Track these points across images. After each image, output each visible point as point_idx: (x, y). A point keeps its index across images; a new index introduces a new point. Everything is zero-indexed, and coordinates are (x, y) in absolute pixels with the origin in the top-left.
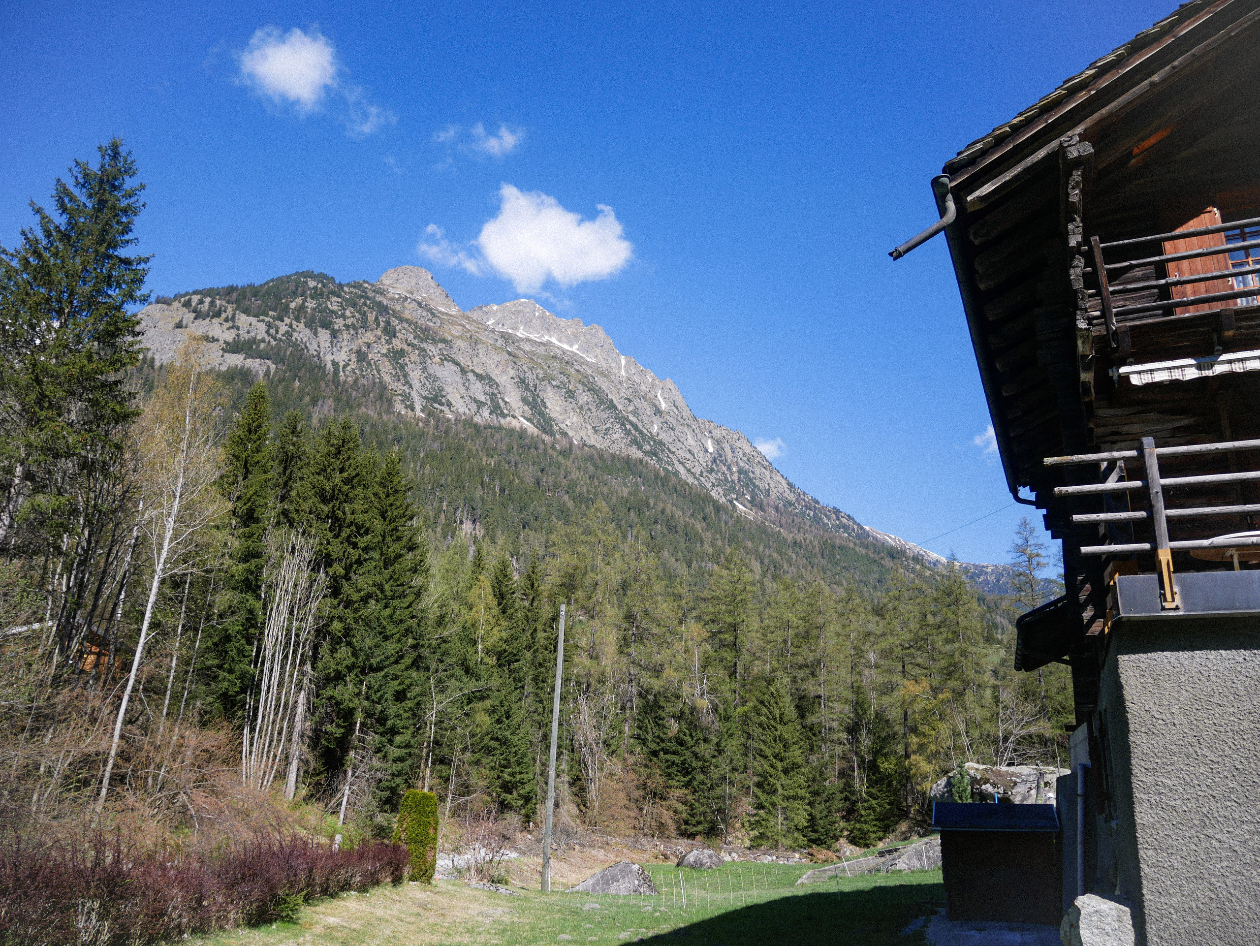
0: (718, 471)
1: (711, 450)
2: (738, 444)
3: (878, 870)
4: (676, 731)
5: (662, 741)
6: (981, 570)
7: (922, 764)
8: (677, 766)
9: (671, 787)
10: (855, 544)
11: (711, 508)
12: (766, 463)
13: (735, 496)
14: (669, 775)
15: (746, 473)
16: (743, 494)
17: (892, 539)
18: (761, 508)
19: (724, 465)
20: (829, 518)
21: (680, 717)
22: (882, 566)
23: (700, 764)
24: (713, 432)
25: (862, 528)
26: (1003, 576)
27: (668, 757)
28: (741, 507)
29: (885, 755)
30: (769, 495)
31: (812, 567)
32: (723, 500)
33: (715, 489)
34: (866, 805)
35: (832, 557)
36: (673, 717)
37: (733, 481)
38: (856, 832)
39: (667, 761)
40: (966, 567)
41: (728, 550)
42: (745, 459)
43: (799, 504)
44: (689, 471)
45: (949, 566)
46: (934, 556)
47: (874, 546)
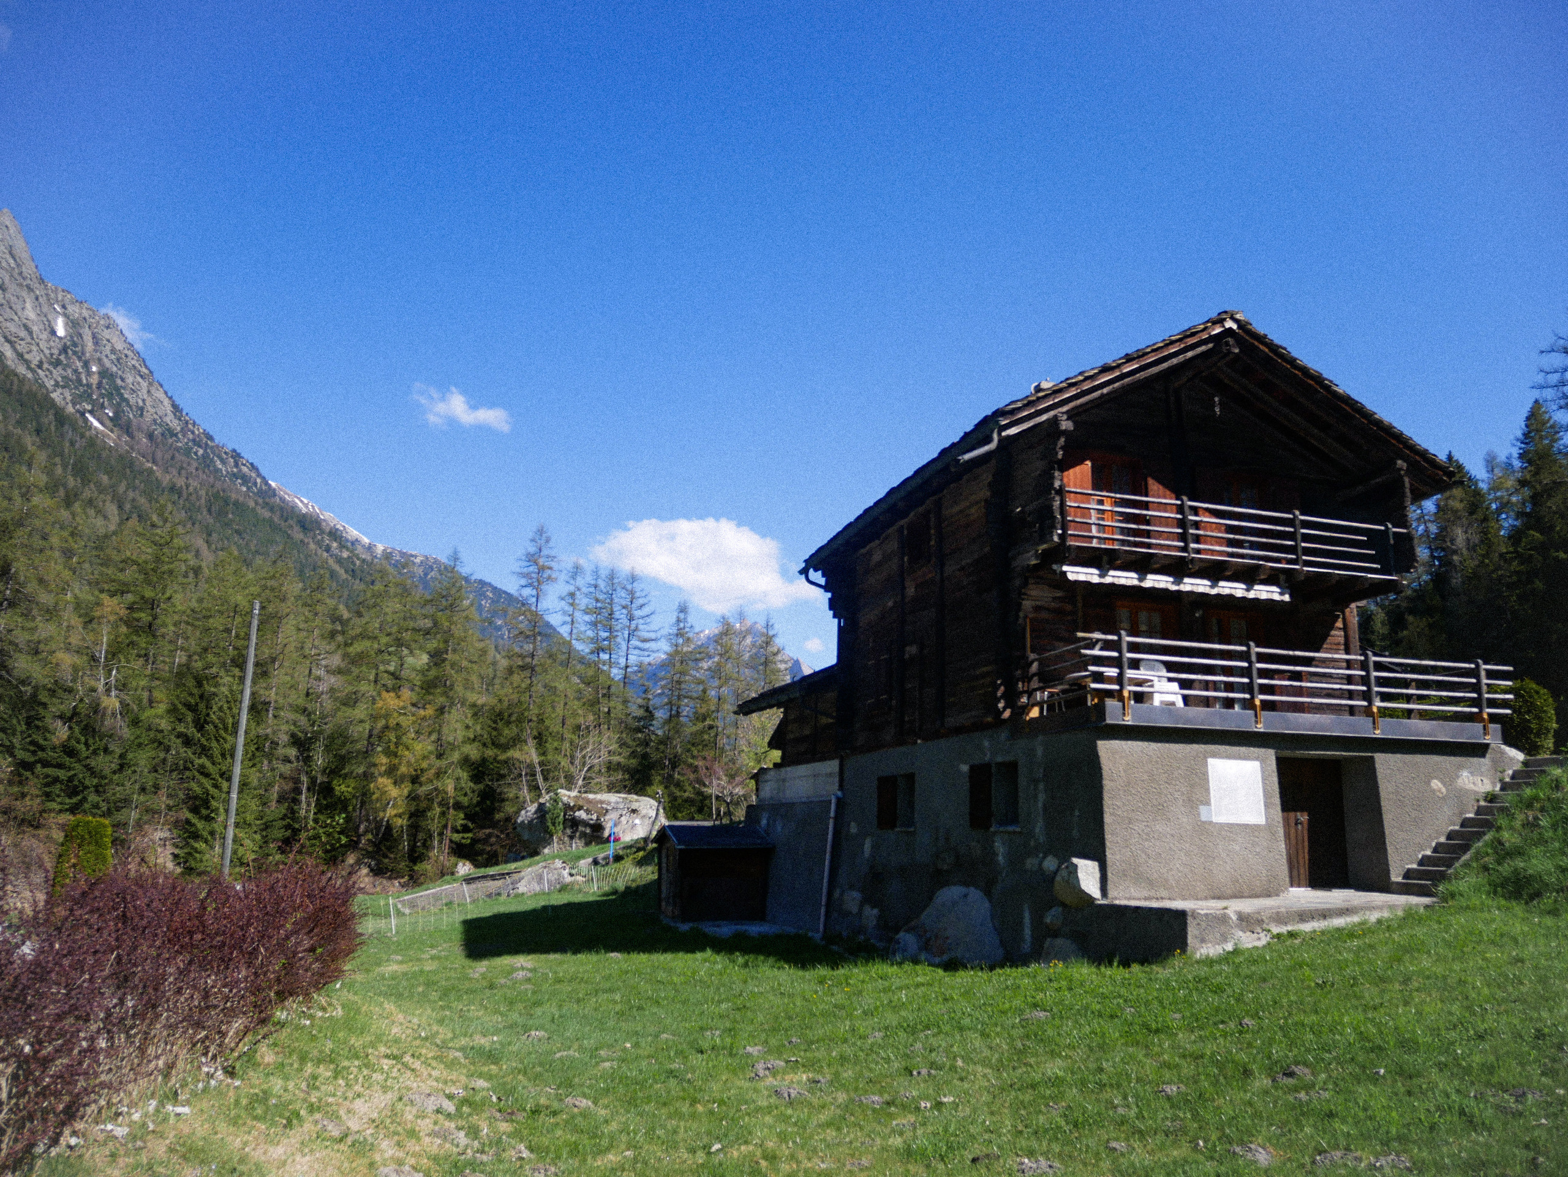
0: (68, 365)
1: (61, 332)
2: (106, 334)
4: (65, 737)
5: (43, 749)
6: (407, 560)
7: (388, 788)
8: (61, 782)
9: (50, 811)
10: (256, 503)
11: (51, 417)
12: (144, 370)
13: (89, 407)
14: (47, 795)
15: (112, 377)
16: (103, 406)
17: (304, 504)
18: (127, 429)
19: (80, 359)
20: (223, 462)
21: (70, 719)
22: (289, 537)
23: (95, 781)
24: (69, 307)
25: (267, 484)
26: (432, 570)
27: (50, 771)
28: (96, 423)
29: (344, 776)
30: (142, 415)
31: (193, 524)
32: (70, 409)
33: (59, 390)
34: (310, 833)
35: (222, 513)
36: (61, 717)
37: (89, 385)
39: (47, 776)
40: (391, 553)
41: (71, 482)
42: (113, 357)
43: (184, 436)
44: (20, 356)
45: (370, 548)
46: (353, 533)
47: (282, 509)
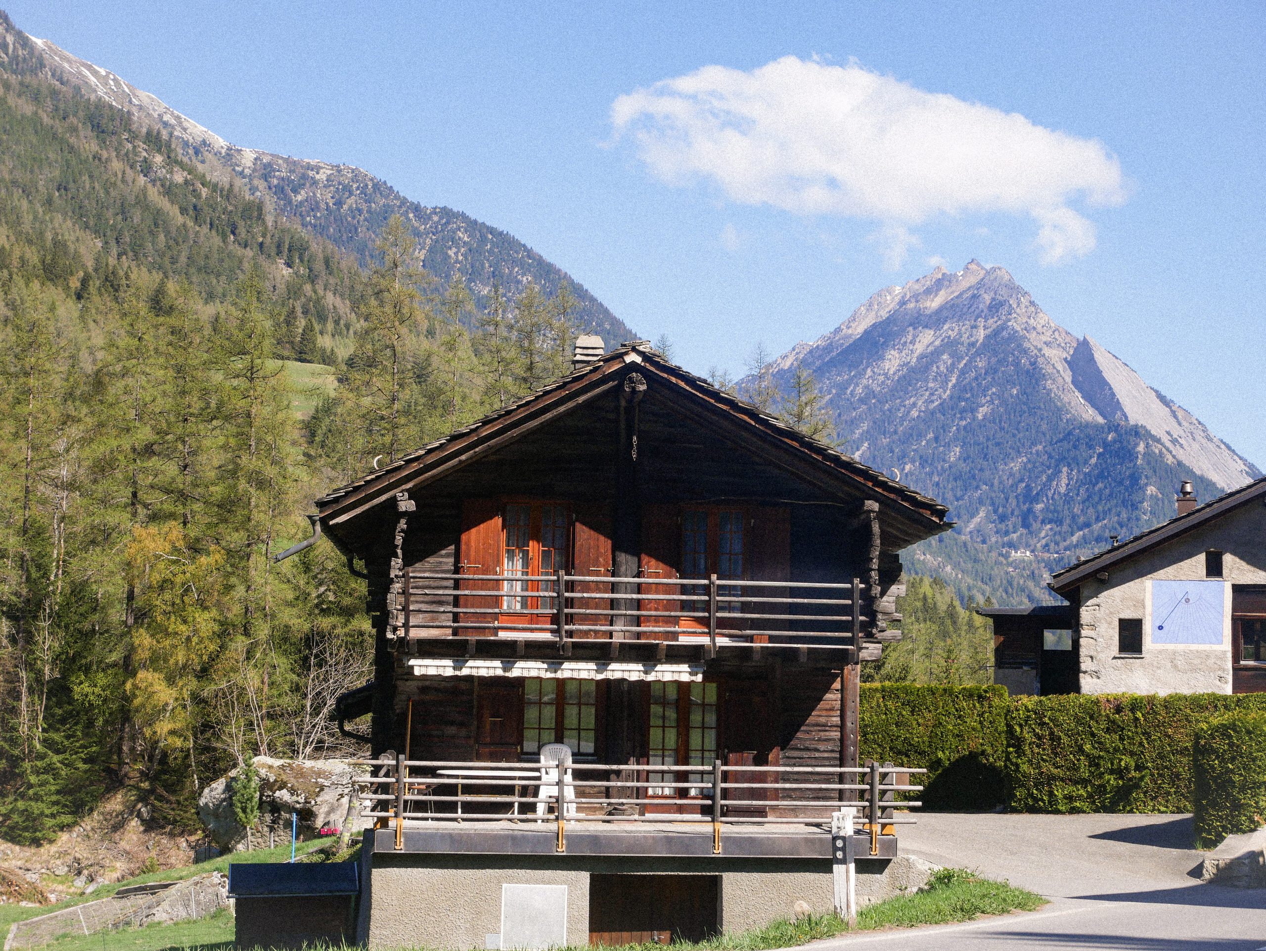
3: (128, 924)
6: (303, 175)
7: (156, 688)
22: (72, 150)
25: (24, 42)
26: (351, 194)
29: (87, 670)
34: (39, 764)
38: (16, 817)
40: (269, 165)
45: (229, 157)
46: (196, 129)
47: (54, 93)
